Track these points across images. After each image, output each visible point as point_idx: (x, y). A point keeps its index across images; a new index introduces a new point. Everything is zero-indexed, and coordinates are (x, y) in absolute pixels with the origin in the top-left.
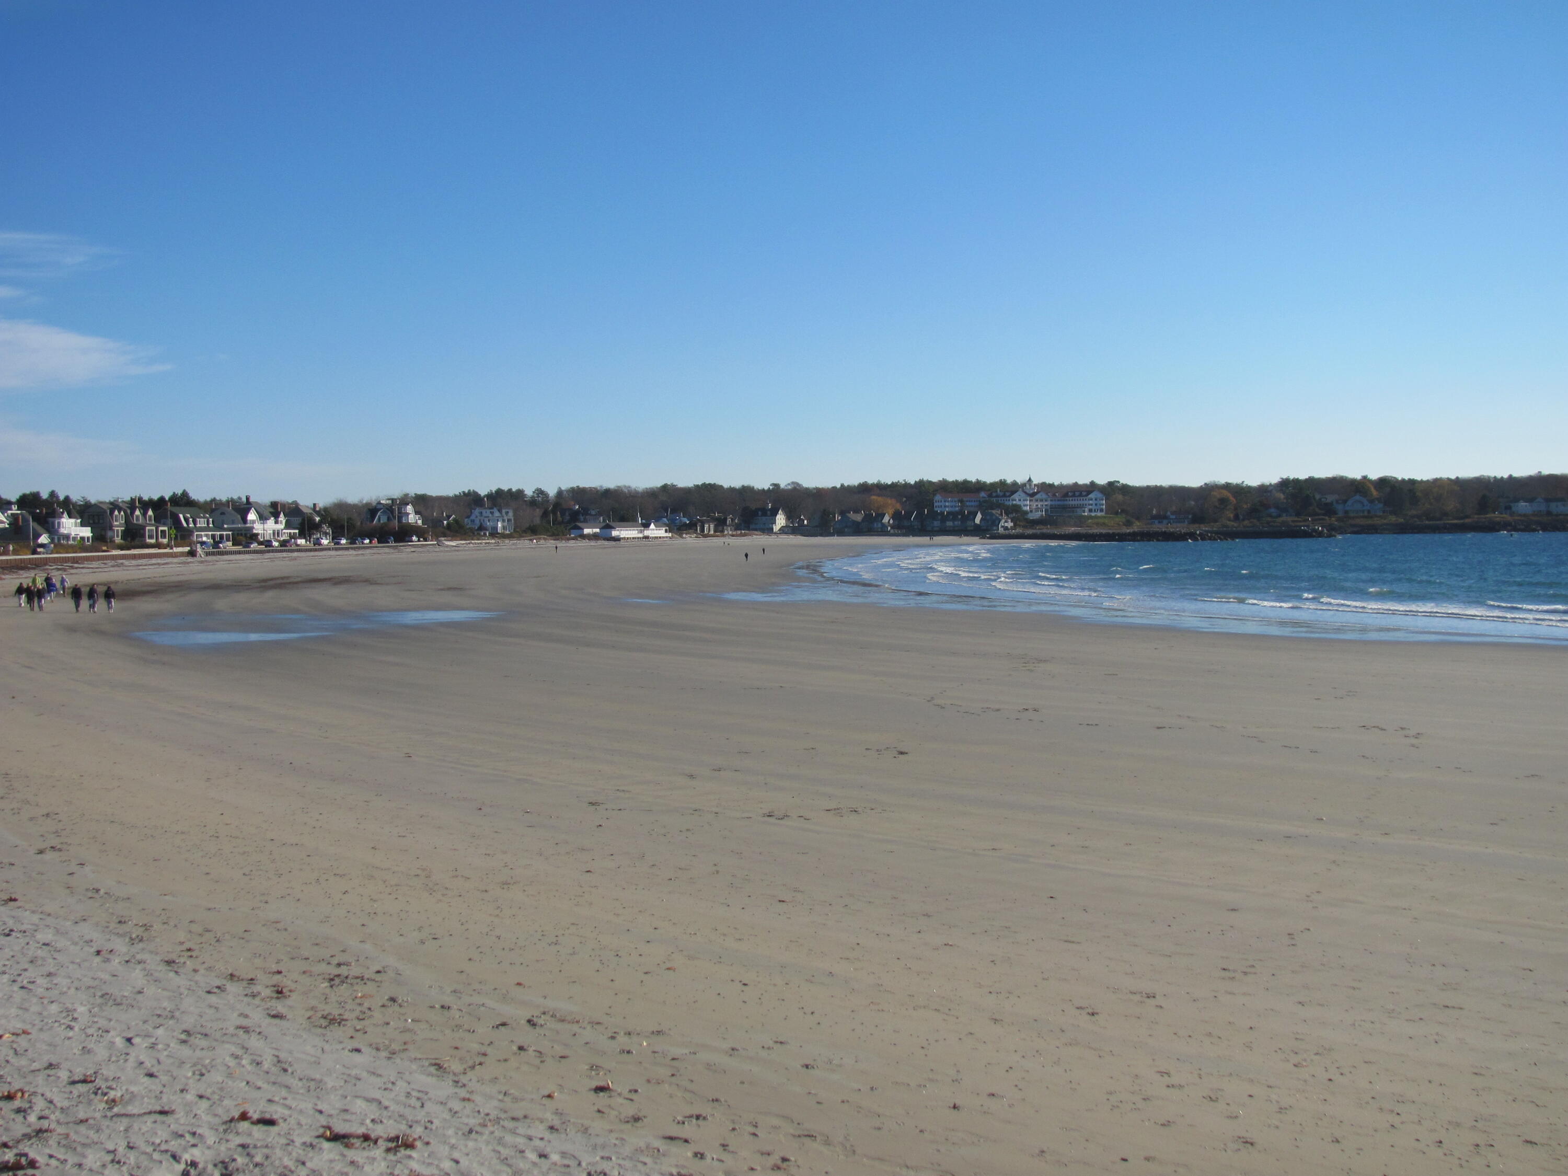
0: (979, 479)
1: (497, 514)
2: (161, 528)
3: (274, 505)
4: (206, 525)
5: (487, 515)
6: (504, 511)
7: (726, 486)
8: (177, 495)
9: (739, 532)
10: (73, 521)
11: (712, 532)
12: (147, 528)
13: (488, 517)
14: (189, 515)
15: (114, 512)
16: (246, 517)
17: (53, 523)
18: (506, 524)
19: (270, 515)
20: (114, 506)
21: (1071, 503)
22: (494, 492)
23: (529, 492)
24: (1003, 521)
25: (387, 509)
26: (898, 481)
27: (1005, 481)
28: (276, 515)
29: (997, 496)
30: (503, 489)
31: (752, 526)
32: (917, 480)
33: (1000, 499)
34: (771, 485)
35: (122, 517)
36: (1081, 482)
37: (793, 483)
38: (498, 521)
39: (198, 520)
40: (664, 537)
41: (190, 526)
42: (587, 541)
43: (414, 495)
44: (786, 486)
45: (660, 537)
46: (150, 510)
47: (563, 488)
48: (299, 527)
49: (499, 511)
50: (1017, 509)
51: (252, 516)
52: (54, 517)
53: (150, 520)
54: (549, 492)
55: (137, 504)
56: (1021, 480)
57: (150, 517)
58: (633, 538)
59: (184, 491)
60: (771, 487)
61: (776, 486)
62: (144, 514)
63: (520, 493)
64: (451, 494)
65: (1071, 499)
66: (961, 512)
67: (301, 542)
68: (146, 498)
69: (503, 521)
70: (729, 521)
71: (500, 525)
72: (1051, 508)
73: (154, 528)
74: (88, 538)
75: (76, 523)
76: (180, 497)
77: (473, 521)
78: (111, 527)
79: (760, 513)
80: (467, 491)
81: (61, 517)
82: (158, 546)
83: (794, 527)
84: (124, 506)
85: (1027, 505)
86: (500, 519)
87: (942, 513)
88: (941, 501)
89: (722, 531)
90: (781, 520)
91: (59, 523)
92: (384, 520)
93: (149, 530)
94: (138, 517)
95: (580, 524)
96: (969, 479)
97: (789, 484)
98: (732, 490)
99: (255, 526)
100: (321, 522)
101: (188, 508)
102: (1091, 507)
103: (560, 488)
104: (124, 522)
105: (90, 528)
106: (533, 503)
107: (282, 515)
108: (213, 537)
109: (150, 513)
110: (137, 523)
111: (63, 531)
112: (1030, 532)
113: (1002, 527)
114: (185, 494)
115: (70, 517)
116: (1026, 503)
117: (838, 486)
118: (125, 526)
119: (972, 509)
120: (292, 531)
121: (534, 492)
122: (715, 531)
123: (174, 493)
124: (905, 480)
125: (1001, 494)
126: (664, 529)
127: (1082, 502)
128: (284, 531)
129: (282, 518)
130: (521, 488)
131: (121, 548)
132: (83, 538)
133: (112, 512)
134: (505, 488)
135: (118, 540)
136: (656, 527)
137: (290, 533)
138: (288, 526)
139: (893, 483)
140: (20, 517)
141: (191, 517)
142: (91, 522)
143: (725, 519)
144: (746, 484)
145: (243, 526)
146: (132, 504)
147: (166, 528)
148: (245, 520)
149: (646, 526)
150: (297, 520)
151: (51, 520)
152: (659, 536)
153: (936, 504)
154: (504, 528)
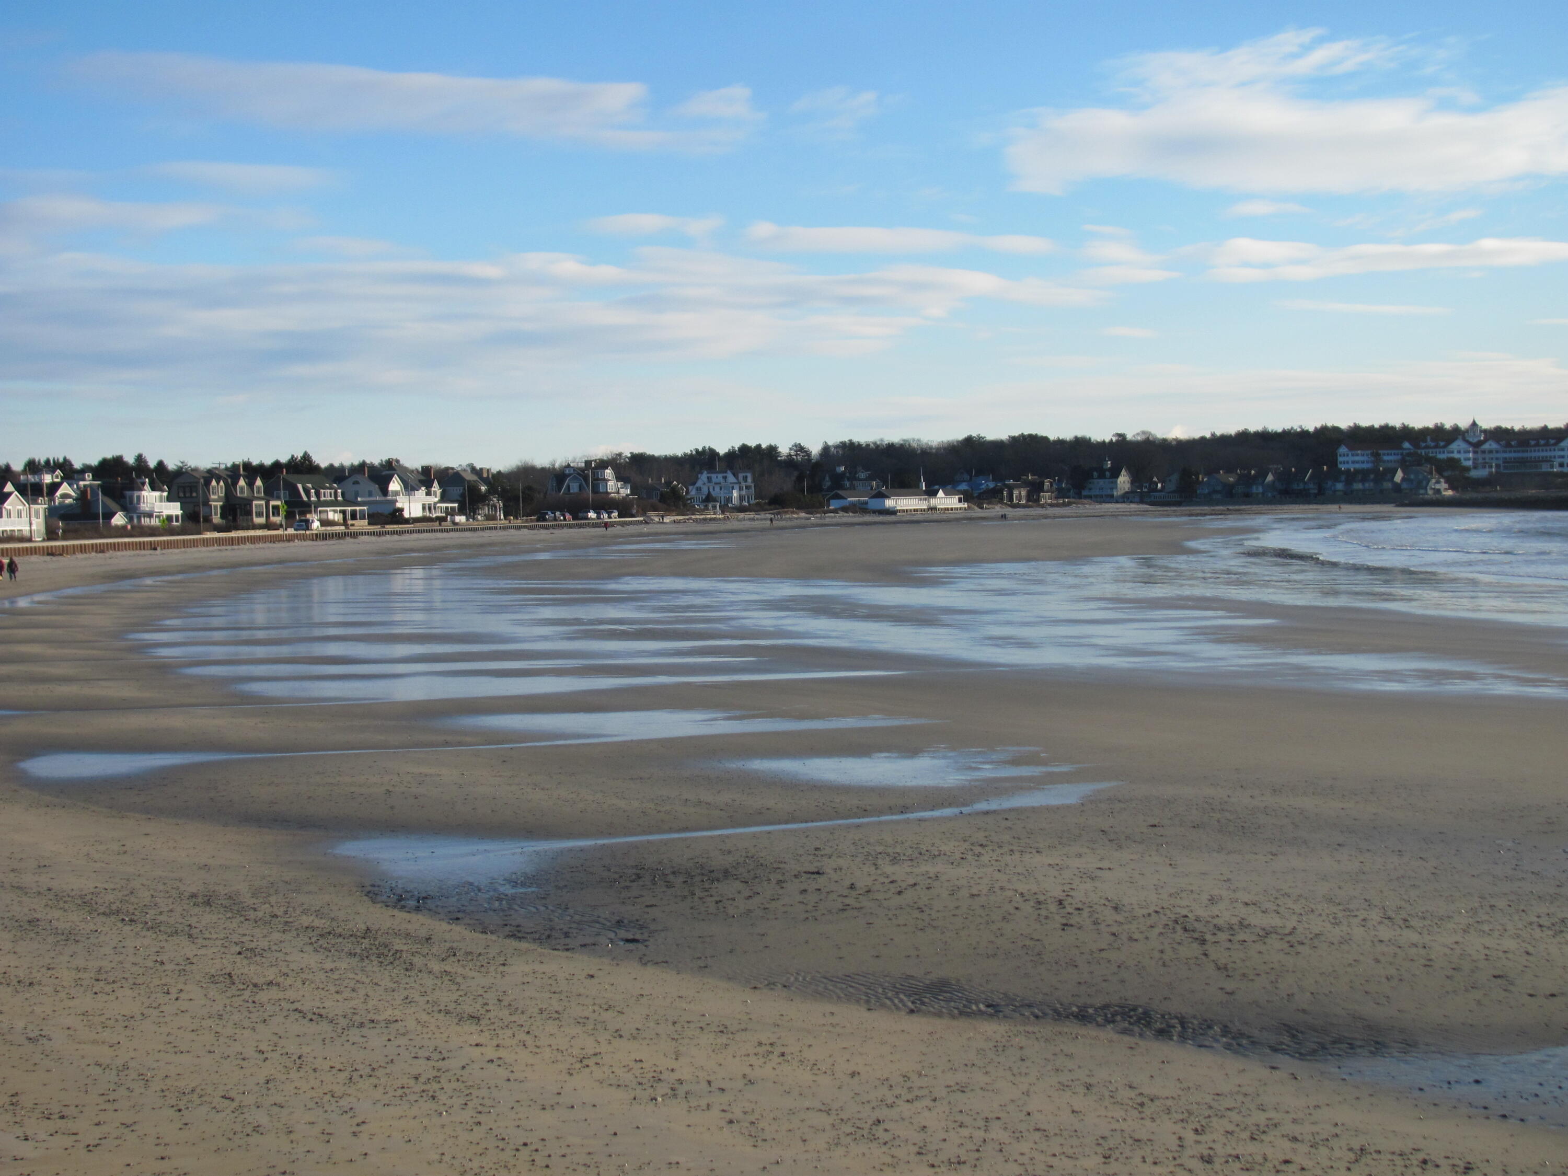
0: (1406, 424)
1: (731, 478)
2: (272, 503)
3: (426, 470)
4: (333, 498)
5: (717, 481)
6: (741, 476)
7: (1052, 437)
8: (296, 459)
9: (1061, 501)
10: (157, 494)
11: (1023, 502)
12: (254, 503)
13: (720, 483)
14: (310, 485)
15: (211, 482)
16: (388, 487)
17: (131, 497)
18: (744, 492)
19: (420, 485)
20: (212, 474)
21: (1533, 455)
22: (737, 449)
23: (784, 449)
24: (1434, 481)
25: (579, 474)
26: (1292, 428)
27: (1442, 425)
28: (428, 484)
29: (1427, 447)
30: (749, 445)
31: (1084, 493)
32: (1319, 426)
33: (1430, 451)
34: (1114, 436)
35: (221, 489)
36: (1551, 426)
37: (1144, 433)
38: (733, 488)
39: (322, 491)
40: (957, 509)
41: (312, 499)
42: (851, 514)
43: (629, 455)
44: (1134, 436)
45: (952, 509)
46: (259, 478)
47: (830, 443)
48: (460, 499)
49: (734, 475)
50: (1453, 463)
51: (395, 485)
52: (132, 489)
53: (259, 492)
54: (811, 449)
55: (242, 472)
56: (1464, 424)
57: (259, 488)
58: (914, 510)
59: (306, 453)
60: (1114, 439)
61: (1122, 436)
62: (251, 484)
63: (772, 450)
64: (679, 453)
65: (1533, 449)
66: (1375, 471)
67: (460, 519)
68: (255, 462)
69: (741, 489)
70: (1047, 484)
71: (735, 494)
72: (1504, 462)
73: (263, 502)
74: (177, 517)
75: (161, 497)
76: (300, 461)
77: (699, 489)
78: (206, 503)
79: (1095, 474)
80: (700, 449)
81: (141, 489)
82: (268, 526)
83: (1142, 492)
84: (224, 475)
85: (1469, 459)
86: (737, 486)
87: (1349, 470)
88: (1348, 455)
89: (1038, 500)
90: (1124, 481)
91: (139, 498)
92: (575, 488)
93: (256, 505)
94: (242, 488)
95: (841, 492)
96: (1391, 423)
97: (1138, 434)
98: (1060, 443)
99: (398, 498)
100: (488, 491)
101: (308, 476)
102: (1562, 460)
103: (826, 443)
104: (223, 495)
105: (178, 504)
106: (790, 463)
107: (436, 484)
108: (344, 512)
109: (259, 482)
110: (241, 496)
111: (144, 507)
112: (1468, 495)
113: (1431, 489)
114: (306, 457)
115: (153, 488)
116: (1467, 455)
117: (1208, 435)
118: (224, 500)
119: (1390, 465)
120: (450, 505)
121: (791, 449)
122: (1028, 500)
123: (293, 456)
124: (1301, 427)
125: (1433, 444)
126: (957, 497)
127: (1548, 454)
128: (439, 505)
129: (436, 487)
130: (773, 444)
131: (219, 529)
132: (169, 518)
133: (207, 483)
134: (752, 443)
135: (216, 519)
136: (946, 495)
137: (447, 508)
138: (443, 499)
139: (1284, 431)
140: (89, 489)
141: (313, 488)
142: (181, 495)
143: (1042, 484)
144: (1080, 435)
145: (383, 498)
146: (233, 473)
147: (278, 503)
148: (385, 492)
149: (934, 494)
150: (456, 491)
151: (128, 493)
152: (950, 507)
153: (1340, 459)
154: (741, 498)
